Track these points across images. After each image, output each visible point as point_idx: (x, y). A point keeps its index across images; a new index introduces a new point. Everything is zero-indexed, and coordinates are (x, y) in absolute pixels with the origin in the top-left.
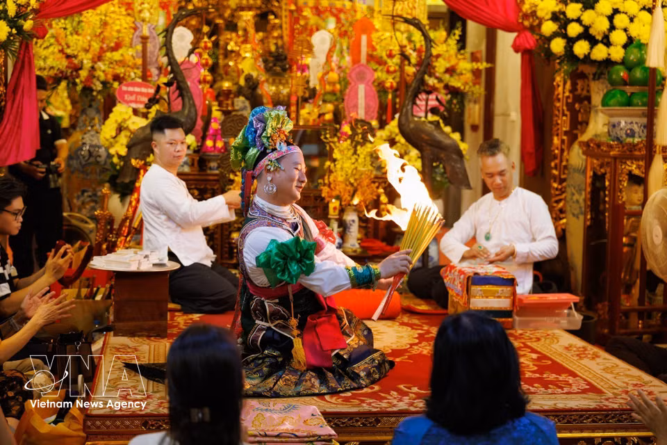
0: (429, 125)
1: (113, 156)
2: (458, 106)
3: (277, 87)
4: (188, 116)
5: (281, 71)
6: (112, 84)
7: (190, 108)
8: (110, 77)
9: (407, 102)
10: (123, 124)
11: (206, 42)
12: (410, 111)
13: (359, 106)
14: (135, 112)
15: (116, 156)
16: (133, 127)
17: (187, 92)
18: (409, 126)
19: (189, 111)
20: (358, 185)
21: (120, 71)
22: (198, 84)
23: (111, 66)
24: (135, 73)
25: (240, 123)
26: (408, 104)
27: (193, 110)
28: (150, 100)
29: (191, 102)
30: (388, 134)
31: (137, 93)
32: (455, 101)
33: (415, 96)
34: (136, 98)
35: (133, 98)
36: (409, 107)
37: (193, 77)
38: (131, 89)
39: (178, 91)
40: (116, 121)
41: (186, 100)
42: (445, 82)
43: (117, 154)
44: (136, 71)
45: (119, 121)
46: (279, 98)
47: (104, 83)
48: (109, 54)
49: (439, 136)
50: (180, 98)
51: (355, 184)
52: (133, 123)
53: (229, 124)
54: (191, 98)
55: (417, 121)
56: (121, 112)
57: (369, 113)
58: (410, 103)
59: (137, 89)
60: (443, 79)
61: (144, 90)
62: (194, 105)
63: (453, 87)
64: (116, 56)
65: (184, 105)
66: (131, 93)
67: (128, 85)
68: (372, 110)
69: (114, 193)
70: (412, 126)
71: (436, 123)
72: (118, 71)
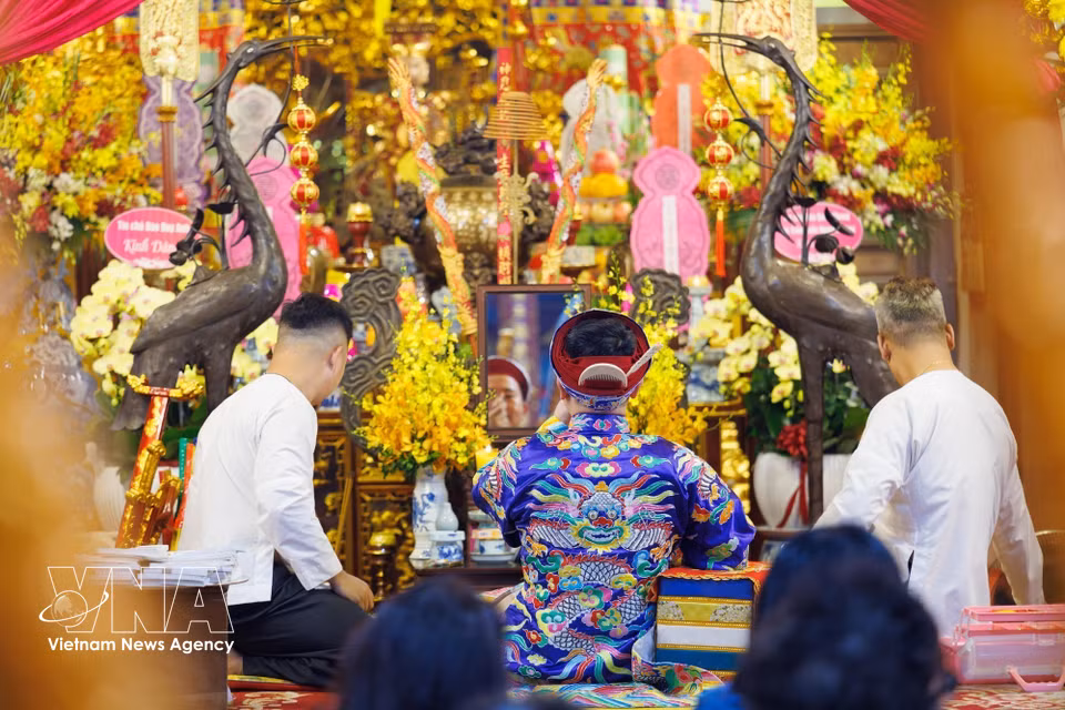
0: (814, 276)
1: (104, 377)
2: (910, 242)
3: (474, 209)
4: (267, 277)
5: (480, 174)
6: (96, 224)
7: (271, 258)
8: (90, 206)
9: (759, 225)
10: (121, 306)
11: (301, 112)
12: (767, 246)
13: (667, 245)
14: (150, 278)
15: (108, 376)
16: (145, 312)
17: (263, 224)
18: (765, 280)
19: (269, 266)
20: (650, 411)
21: (114, 192)
22: (291, 211)
23: (92, 181)
24: (147, 196)
25: (384, 287)
26: (763, 233)
27: (277, 261)
28: (180, 246)
29: (273, 245)
30: (733, 306)
31: (153, 236)
32: (904, 230)
33: (779, 212)
34: (151, 247)
35: (143, 246)
36: (766, 237)
37: (280, 195)
38: (137, 226)
39: (242, 222)
40: (106, 300)
41: (262, 241)
42: (879, 186)
43: (113, 373)
44: (149, 190)
45: (114, 300)
46: (478, 233)
47: (77, 222)
48: (86, 154)
49: (835, 301)
50: (248, 238)
51: (642, 411)
52: (146, 302)
53: (359, 292)
54: (272, 237)
55: (784, 268)
56: (117, 280)
57: (689, 262)
58: (768, 229)
59: (151, 227)
60: (872, 177)
61: (167, 228)
62: (280, 252)
63: (899, 197)
64: (104, 158)
65: (256, 253)
66: (139, 236)
67: (131, 219)
68: (696, 253)
69: (107, 465)
70: (773, 279)
71: (828, 271)
72: (109, 195)
